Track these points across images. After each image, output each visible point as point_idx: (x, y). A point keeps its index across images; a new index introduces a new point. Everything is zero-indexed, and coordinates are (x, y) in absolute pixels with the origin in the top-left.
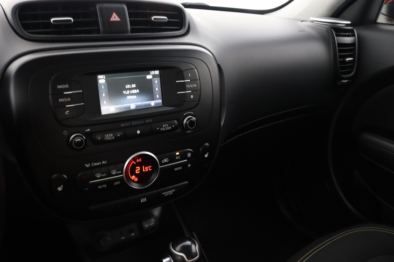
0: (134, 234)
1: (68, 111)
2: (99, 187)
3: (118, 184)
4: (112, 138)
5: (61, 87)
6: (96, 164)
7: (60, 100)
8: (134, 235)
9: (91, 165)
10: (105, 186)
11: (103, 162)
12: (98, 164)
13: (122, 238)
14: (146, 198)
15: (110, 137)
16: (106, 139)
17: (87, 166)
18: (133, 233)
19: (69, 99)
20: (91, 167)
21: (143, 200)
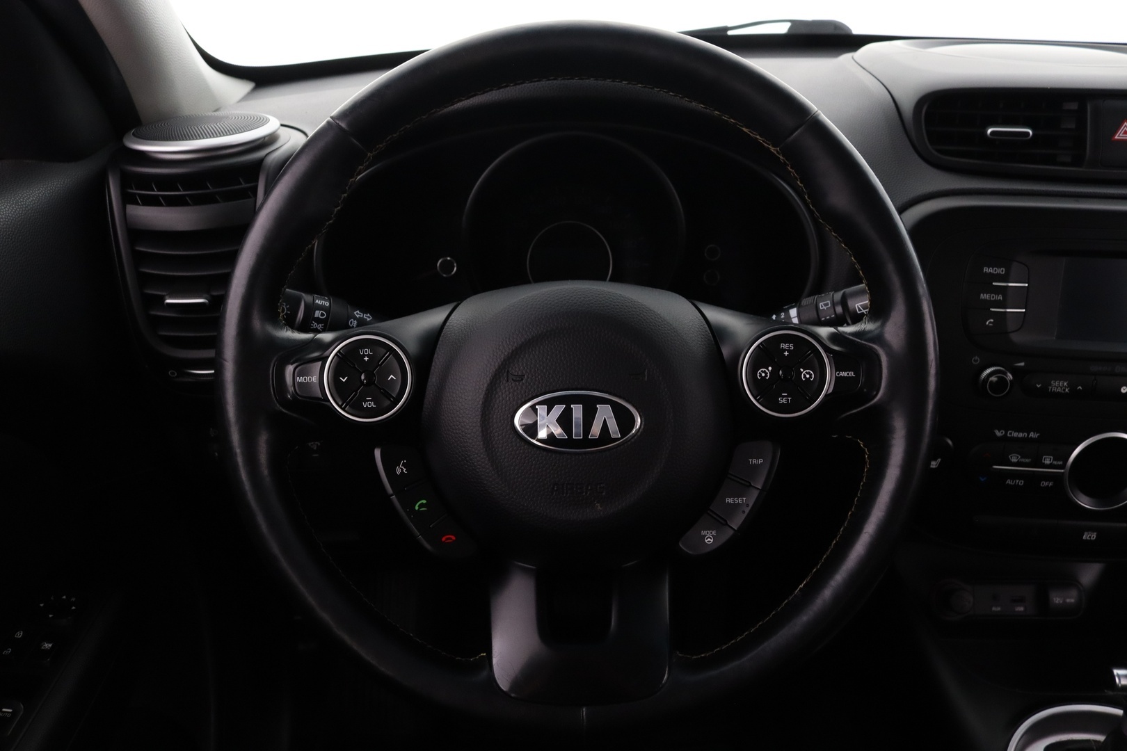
0: (1022, 609)
1: (992, 320)
2: (1009, 482)
3: (1048, 486)
4: (1064, 390)
5: (991, 270)
6: (1015, 435)
7: (983, 296)
8: (1020, 612)
9: (1006, 433)
10: (1021, 483)
11: (1032, 435)
12: (1021, 435)
13: (994, 609)
14: (1095, 533)
15: (1061, 388)
16: (1051, 389)
17: (999, 433)
18: (1020, 606)
19: (1000, 297)
20: (1005, 438)
21: (1089, 536)
